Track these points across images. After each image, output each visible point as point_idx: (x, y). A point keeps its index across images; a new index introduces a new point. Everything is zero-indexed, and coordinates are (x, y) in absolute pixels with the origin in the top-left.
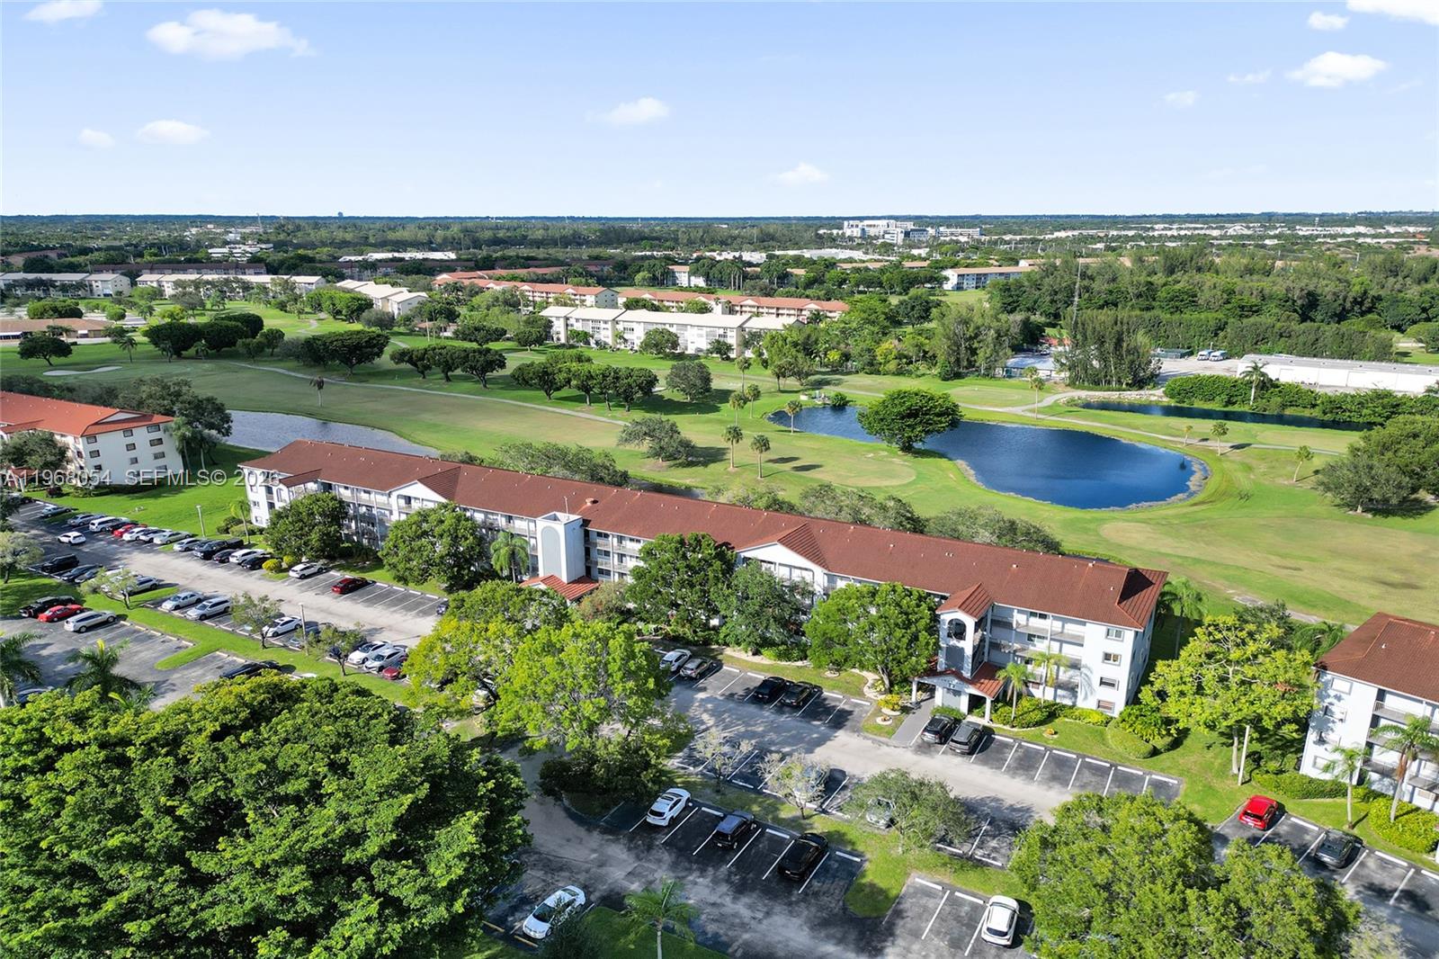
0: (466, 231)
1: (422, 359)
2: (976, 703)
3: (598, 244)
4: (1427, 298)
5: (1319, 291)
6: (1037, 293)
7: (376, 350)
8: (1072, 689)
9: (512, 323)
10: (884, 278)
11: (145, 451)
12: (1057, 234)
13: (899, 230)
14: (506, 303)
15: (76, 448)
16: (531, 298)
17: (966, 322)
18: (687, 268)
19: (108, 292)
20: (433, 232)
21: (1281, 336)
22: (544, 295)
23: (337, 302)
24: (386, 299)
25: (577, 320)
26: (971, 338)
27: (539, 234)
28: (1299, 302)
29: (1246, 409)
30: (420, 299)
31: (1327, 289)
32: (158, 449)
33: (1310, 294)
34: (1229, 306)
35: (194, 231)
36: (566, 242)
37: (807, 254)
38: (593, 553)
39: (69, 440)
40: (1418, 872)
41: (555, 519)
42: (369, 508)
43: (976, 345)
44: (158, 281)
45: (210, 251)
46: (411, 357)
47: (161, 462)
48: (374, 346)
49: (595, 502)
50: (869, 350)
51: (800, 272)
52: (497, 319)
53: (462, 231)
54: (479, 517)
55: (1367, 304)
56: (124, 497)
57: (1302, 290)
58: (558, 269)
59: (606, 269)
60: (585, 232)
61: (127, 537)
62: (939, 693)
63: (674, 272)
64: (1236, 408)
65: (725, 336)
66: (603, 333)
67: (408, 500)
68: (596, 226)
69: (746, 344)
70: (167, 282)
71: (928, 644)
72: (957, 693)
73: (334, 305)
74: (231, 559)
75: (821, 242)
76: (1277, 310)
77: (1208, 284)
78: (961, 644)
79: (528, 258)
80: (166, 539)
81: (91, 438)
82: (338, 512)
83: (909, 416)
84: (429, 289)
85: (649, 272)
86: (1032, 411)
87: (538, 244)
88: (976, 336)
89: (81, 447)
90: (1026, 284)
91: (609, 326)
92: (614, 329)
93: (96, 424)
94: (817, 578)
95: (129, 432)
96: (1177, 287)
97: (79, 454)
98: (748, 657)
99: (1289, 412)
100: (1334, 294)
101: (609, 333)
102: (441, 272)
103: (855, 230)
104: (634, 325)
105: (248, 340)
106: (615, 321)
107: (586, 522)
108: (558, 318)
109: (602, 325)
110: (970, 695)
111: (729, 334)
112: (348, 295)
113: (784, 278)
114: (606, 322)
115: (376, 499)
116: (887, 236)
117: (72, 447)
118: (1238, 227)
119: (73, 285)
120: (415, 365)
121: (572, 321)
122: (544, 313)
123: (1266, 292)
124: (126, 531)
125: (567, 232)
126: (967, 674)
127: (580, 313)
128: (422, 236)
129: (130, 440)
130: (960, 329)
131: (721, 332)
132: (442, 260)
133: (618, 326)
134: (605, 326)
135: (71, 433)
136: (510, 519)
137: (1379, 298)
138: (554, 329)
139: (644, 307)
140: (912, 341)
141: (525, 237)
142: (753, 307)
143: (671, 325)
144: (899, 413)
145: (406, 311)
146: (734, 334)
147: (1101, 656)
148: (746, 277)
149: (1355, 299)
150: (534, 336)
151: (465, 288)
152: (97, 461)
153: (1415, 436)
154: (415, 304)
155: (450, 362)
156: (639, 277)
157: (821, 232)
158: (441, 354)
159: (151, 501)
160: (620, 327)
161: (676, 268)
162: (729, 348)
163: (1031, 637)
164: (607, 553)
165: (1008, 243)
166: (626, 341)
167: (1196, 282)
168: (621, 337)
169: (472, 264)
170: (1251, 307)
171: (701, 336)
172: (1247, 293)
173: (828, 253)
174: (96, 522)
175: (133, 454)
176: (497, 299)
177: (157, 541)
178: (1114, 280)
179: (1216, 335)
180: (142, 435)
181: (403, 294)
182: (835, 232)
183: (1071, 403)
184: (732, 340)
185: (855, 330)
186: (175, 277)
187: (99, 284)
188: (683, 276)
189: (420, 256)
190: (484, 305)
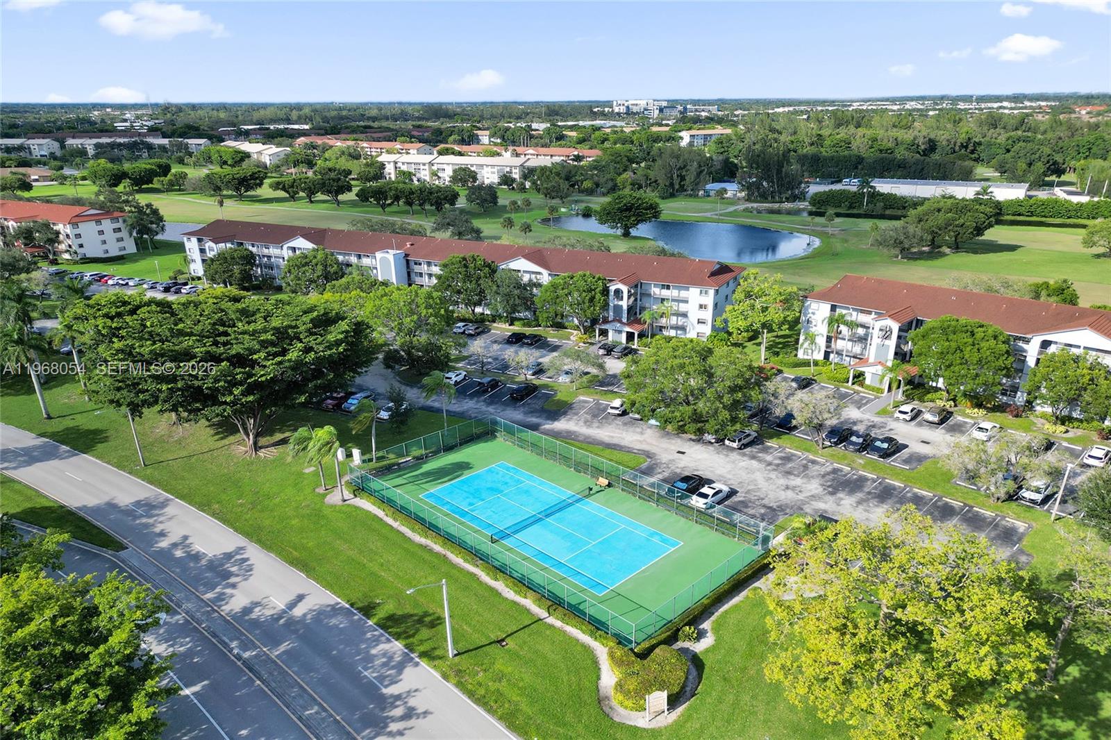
0: (315, 111)
1: (292, 186)
2: (630, 337)
3: (419, 119)
4: (1010, 142)
5: (938, 139)
6: (742, 144)
7: (258, 181)
8: (683, 328)
9: (356, 167)
10: (635, 138)
11: (110, 236)
12: (777, 110)
13: (655, 107)
14: (350, 155)
15: (65, 232)
16: (369, 153)
17: (678, 157)
18: (487, 133)
19: (43, 153)
20: (289, 112)
21: (899, 167)
22: (379, 150)
23: (223, 154)
24: (260, 153)
25: (403, 163)
26: (680, 168)
27: (374, 112)
28: (923, 147)
29: (861, 212)
30: (286, 152)
31: (943, 137)
32: (119, 235)
33: (930, 140)
34: (873, 150)
35: (96, 113)
36: (395, 119)
37: (581, 123)
38: (413, 275)
39: (60, 227)
40: (838, 389)
41: (388, 252)
42: (269, 257)
43: (684, 173)
44: (81, 144)
45: (115, 125)
46: (284, 186)
47: (121, 244)
48: (257, 178)
49: (412, 245)
50: (612, 180)
51: (574, 134)
52: (344, 164)
53: (312, 111)
54: (340, 258)
55: (971, 147)
56: (101, 264)
57: (925, 138)
58: (389, 133)
59: (426, 134)
60: (410, 112)
61: (110, 282)
62: (611, 334)
63: (478, 136)
64: (855, 211)
65: (511, 173)
66: (423, 173)
67: (294, 249)
68: (419, 107)
69: (525, 177)
70: (89, 145)
71: (600, 300)
72: (620, 332)
73: (221, 157)
74: (182, 291)
75: (594, 115)
76: (905, 152)
77: (859, 134)
78: (620, 303)
79: (366, 127)
80: (137, 282)
81: (75, 225)
82: (250, 259)
83: (626, 210)
84: (290, 146)
85: (459, 135)
86: (717, 215)
87: (374, 119)
88: (685, 166)
89: (68, 231)
90: (734, 137)
91: (427, 167)
92: (430, 168)
93: (77, 216)
94: (545, 278)
95: (98, 222)
96: (838, 136)
97: (68, 236)
98: (506, 326)
99: (888, 212)
100: (948, 140)
101: (427, 173)
102: (298, 137)
103: (622, 107)
104: (445, 166)
105: (162, 179)
106: (431, 164)
107: (407, 255)
108: (389, 162)
109: (422, 167)
110: (627, 332)
111: (514, 171)
112: (230, 150)
113: (560, 138)
114: (424, 164)
115: (273, 251)
116: (645, 112)
117: (62, 232)
118: (912, 103)
119: (15, 148)
120: (287, 192)
121: (399, 165)
122: (379, 159)
123: (899, 139)
124: (109, 279)
125: (397, 111)
126: (625, 320)
127: (405, 158)
128: (281, 114)
129: (100, 228)
130: (673, 162)
131: (508, 169)
132: (299, 129)
133: (433, 167)
134: (424, 167)
135: (61, 222)
136: (359, 257)
137: (980, 144)
138: (387, 171)
139: (453, 153)
140: (642, 173)
141: (363, 115)
142: (534, 155)
143: (472, 165)
144: (619, 209)
145: (276, 161)
146: (517, 171)
147: (698, 306)
148: (532, 137)
149: (962, 144)
150: (372, 174)
151: (319, 146)
152: (80, 241)
153: (939, 210)
154: (282, 156)
155: (313, 187)
156: (451, 139)
157: (596, 110)
158: (305, 182)
159: (119, 266)
160: (435, 168)
161: (479, 132)
162: (514, 180)
163: (663, 300)
164: (421, 275)
165: (738, 116)
166: (439, 178)
167: (851, 134)
168: (437, 175)
169: (323, 132)
170: (887, 150)
171: (493, 173)
172: (886, 141)
173: (598, 123)
174: (88, 274)
175: (103, 238)
176: (343, 153)
177: (131, 283)
178: (795, 133)
179: (856, 168)
180: (107, 225)
181: (274, 149)
182: (606, 109)
183: (746, 210)
184: (516, 175)
185: (604, 167)
186: (95, 141)
187: (36, 147)
188: (485, 137)
189: (281, 127)
190: (333, 157)
